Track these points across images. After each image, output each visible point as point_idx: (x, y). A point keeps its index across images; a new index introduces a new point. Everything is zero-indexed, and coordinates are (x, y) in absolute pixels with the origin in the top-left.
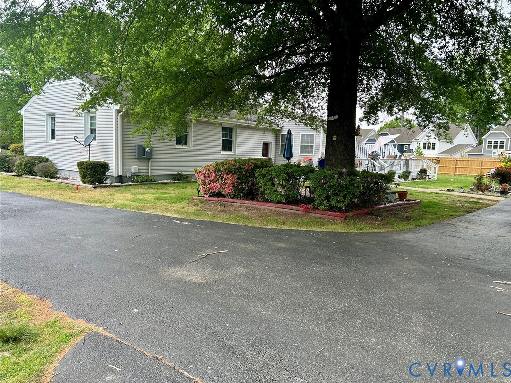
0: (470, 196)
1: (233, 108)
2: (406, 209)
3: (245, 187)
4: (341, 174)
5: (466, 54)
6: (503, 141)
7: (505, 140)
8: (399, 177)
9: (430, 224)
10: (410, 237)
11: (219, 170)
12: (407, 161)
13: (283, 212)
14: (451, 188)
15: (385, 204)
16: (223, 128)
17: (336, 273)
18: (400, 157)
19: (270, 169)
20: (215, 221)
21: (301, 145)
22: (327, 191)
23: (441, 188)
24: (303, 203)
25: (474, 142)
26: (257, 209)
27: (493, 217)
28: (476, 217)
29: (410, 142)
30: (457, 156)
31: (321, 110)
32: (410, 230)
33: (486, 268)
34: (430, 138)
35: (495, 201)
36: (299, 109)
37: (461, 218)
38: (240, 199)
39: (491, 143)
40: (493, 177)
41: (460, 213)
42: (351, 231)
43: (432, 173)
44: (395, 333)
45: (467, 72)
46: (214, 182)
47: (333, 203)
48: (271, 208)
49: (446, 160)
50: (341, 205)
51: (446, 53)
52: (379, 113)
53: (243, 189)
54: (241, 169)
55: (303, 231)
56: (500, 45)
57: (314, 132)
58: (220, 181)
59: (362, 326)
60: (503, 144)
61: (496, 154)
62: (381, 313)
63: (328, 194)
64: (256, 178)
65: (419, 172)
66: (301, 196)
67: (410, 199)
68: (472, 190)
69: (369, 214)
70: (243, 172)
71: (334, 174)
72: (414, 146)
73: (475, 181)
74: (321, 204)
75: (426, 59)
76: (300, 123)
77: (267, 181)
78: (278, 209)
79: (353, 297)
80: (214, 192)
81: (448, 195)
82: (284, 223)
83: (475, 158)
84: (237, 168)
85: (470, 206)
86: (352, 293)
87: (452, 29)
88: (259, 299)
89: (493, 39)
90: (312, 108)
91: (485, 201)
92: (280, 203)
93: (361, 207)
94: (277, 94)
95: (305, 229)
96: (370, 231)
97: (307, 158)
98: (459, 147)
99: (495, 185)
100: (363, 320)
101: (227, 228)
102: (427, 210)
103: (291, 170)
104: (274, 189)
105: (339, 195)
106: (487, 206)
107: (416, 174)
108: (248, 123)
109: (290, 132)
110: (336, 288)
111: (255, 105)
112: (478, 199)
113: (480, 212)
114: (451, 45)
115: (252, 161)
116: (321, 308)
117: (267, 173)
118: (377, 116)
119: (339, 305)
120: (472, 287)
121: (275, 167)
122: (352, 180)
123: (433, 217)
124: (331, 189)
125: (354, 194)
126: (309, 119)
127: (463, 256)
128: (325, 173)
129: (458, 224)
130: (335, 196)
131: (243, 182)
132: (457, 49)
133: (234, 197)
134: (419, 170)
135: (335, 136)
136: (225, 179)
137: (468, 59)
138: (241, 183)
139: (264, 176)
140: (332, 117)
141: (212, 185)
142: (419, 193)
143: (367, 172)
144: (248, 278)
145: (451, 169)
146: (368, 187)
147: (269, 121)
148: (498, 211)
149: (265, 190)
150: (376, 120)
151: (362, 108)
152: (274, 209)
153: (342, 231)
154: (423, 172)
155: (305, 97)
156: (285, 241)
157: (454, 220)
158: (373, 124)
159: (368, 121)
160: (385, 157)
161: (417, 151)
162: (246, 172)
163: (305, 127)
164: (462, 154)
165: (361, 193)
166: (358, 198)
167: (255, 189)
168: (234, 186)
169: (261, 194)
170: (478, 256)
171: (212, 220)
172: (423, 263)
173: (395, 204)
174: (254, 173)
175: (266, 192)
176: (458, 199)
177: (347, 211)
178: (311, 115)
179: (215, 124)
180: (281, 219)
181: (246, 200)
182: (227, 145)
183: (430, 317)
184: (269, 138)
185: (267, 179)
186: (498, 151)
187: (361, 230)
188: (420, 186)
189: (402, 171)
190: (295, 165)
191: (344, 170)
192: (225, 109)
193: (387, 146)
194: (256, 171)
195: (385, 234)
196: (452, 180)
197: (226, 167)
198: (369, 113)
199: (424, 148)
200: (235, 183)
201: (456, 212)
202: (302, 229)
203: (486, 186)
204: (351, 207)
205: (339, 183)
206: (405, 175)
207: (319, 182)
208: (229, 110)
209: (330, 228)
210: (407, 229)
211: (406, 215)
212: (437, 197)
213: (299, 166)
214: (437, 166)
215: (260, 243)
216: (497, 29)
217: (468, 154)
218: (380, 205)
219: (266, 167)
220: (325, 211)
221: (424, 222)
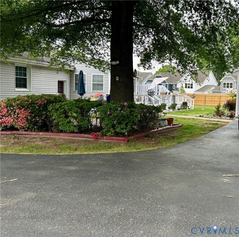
0: (213, 119)
1: (25, 50)
2: (172, 131)
3: (39, 120)
4: (123, 107)
5: (205, 23)
6: (232, 83)
7: (233, 83)
8: (169, 108)
9: (187, 141)
10: (173, 151)
11: (12, 106)
12: (174, 96)
13: (76, 140)
14: (202, 115)
15: (158, 128)
16: (17, 67)
17: (117, 185)
18: (169, 93)
19: (63, 104)
20: (7, 152)
21: (93, 84)
22: (112, 120)
23: (196, 115)
24: (93, 131)
25: (216, 84)
26: (51, 139)
27: (225, 133)
28: (215, 134)
29: (176, 83)
30: (206, 93)
31: (107, 56)
32: (174, 146)
33: (219, 167)
34: (186, 80)
35: (227, 122)
36: (88, 54)
37: (206, 135)
38: (35, 131)
39: (225, 85)
40: (226, 107)
41: (206, 132)
42: (132, 151)
43: (191, 105)
44: (157, 224)
45: (206, 36)
46: (6, 117)
47: (118, 130)
48: (65, 137)
49: (199, 96)
50: (124, 131)
51: (193, 21)
52: (152, 61)
53: (37, 122)
54: (34, 104)
55: (92, 154)
56: (224, 19)
57: (102, 74)
58: (12, 115)
59: (134, 223)
60: (232, 85)
61: (228, 91)
62: (149, 210)
63: (114, 123)
64: (50, 112)
65: (182, 104)
66: (91, 125)
67: (176, 124)
68: (214, 116)
69: (146, 137)
70: (37, 107)
71: (117, 107)
72: (179, 86)
73: (216, 110)
74: (108, 131)
75: (181, 25)
76: (89, 66)
77: (60, 114)
78: (71, 138)
79: (128, 202)
80: (6, 126)
81: (199, 119)
82: (76, 150)
83: (216, 94)
84: (30, 104)
85: (212, 127)
86: (128, 199)
87: (196, 5)
88: (46, 217)
89: (221, 15)
90: (99, 54)
91: (221, 123)
92: (73, 132)
93: (140, 132)
94: (68, 41)
95: (95, 153)
96: (146, 149)
97: (98, 94)
98: (207, 87)
99: (227, 112)
100: (135, 218)
101: (19, 159)
102: (186, 131)
103: (81, 104)
104: (67, 121)
105: (122, 123)
106: (222, 126)
107: (180, 105)
108: (40, 64)
109: (81, 73)
110: (116, 197)
111: (47, 49)
112: (218, 121)
113: (218, 130)
114: (196, 16)
115: (45, 97)
116: (102, 215)
117: (60, 107)
118: (151, 63)
119: (117, 209)
120: (210, 181)
121: (67, 102)
122: (131, 111)
123: (190, 135)
124: (115, 119)
125: (133, 122)
126: (97, 63)
127: (206, 160)
128: (110, 106)
129: (205, 139)
130: (119, 124)
131: (37, 116)
132: (199, 20)
133: (28, 129)
134: (182, 103)
135: (117, 77)
136: (18, 114)
137: (206, 27)
138: (35, 117)
139: (57, 110)
140: (114, 62)
141: (4, 119)
142: (181, 119)
143: (143, 105)
144: (38, 200)
145: (203, 101)
146: (144, 116)
147: (61, 63)
148: (228, 128)
149: (58, 122)
150: (150, 66)
151: (138, 56)
152: (67, 138)
153: (124, 151)
154: (185, 104)
155: (93, 45)
156: (75, 165)
157: (203, 137)
158: (148, 69)
159: (144, 67)
160: (159, 94)
161: (181, 89)
162: (39, 107)
163: (94, 69)
164: (209, 91)
165: (139, 121)
166: (137, 125)
167: (49, 121)
168: (27, 120)
169: (55, 125)
170: (215, 160)
171: (3, 152)
172: (181, 169)
173: (165, 128)
174: (47, 107)
175: (60, 124)
176: (206, 122)
177: (129, 135)
178: (99, 60)
179: (6, 63)
180: (73, 146)
181: (41, 132)
182: (21, 83)
183: (182, 207)
184: (63, 77)
185: (60, 112)
186: (229, 90)
187: (139, 149)
188: (183, 114)
189: (171, 104)
190: (86, 100)
191: (126, 103)
192: (17, 51)
193: (160, 85)
194: (49, 105)
195: (156, 151)
196: (203, 109)
197: (18, 102)
198: (144, 60)
199: (186, 87)
200: (29, 117)
201: (204, 131)
202: (92, 153)
203: (222, 112)
204: (132, 132)
205: (122, 114)
206: (173, 107)
207: (105, 114)
208: (21, 52)
209: (115, 150)
210: (172, 145)
211: (172, 136)
212: (193, 121)
213: (89, 101)
214: (193, 100)
215: (51, 169)
216: (223, 9)
217: (213, 92)
218: (154, 129)
219: (59, 102)
220: (112, 136)
221: (184, 139)
